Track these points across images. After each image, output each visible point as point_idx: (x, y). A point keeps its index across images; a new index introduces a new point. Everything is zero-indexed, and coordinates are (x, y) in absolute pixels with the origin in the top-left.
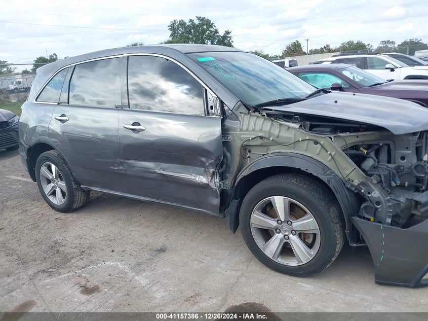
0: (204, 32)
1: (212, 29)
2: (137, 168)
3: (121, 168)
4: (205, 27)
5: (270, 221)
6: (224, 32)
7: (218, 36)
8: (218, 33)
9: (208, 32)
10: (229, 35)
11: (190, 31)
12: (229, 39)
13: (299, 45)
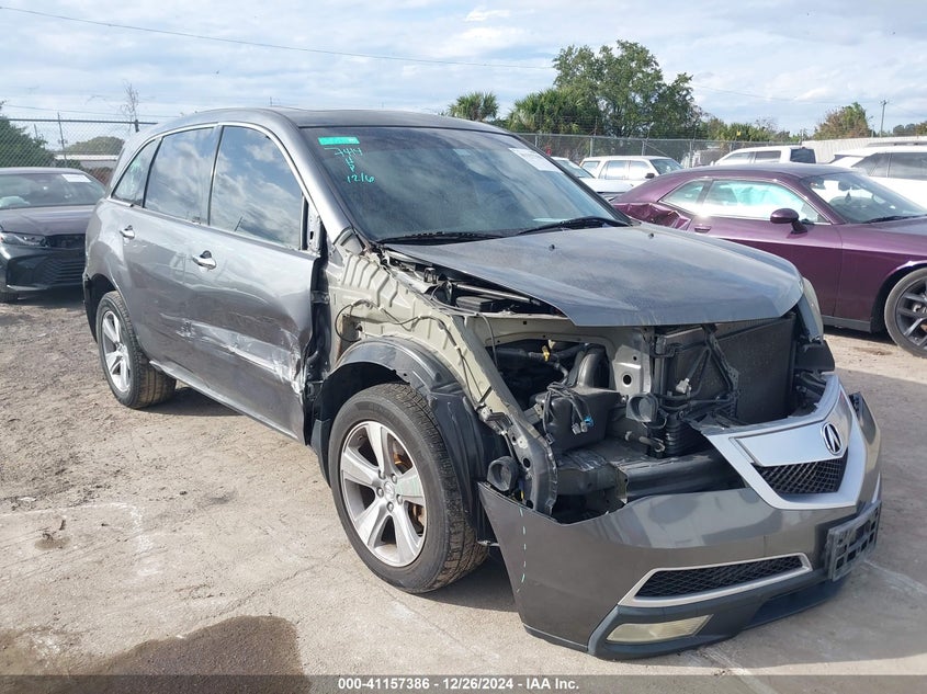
0: (631, 74)
1: (649, 70)
2: (207, 338)
3: (189, 334)
4: (633, 65)
5: (367, 469)
6: (676, 78)
7: (660, 86)
8: (660, 78)
9: (640, 75)
10: (686, 85)
11: (600, 70)
12: (685, 93)
13: (862, 114)
